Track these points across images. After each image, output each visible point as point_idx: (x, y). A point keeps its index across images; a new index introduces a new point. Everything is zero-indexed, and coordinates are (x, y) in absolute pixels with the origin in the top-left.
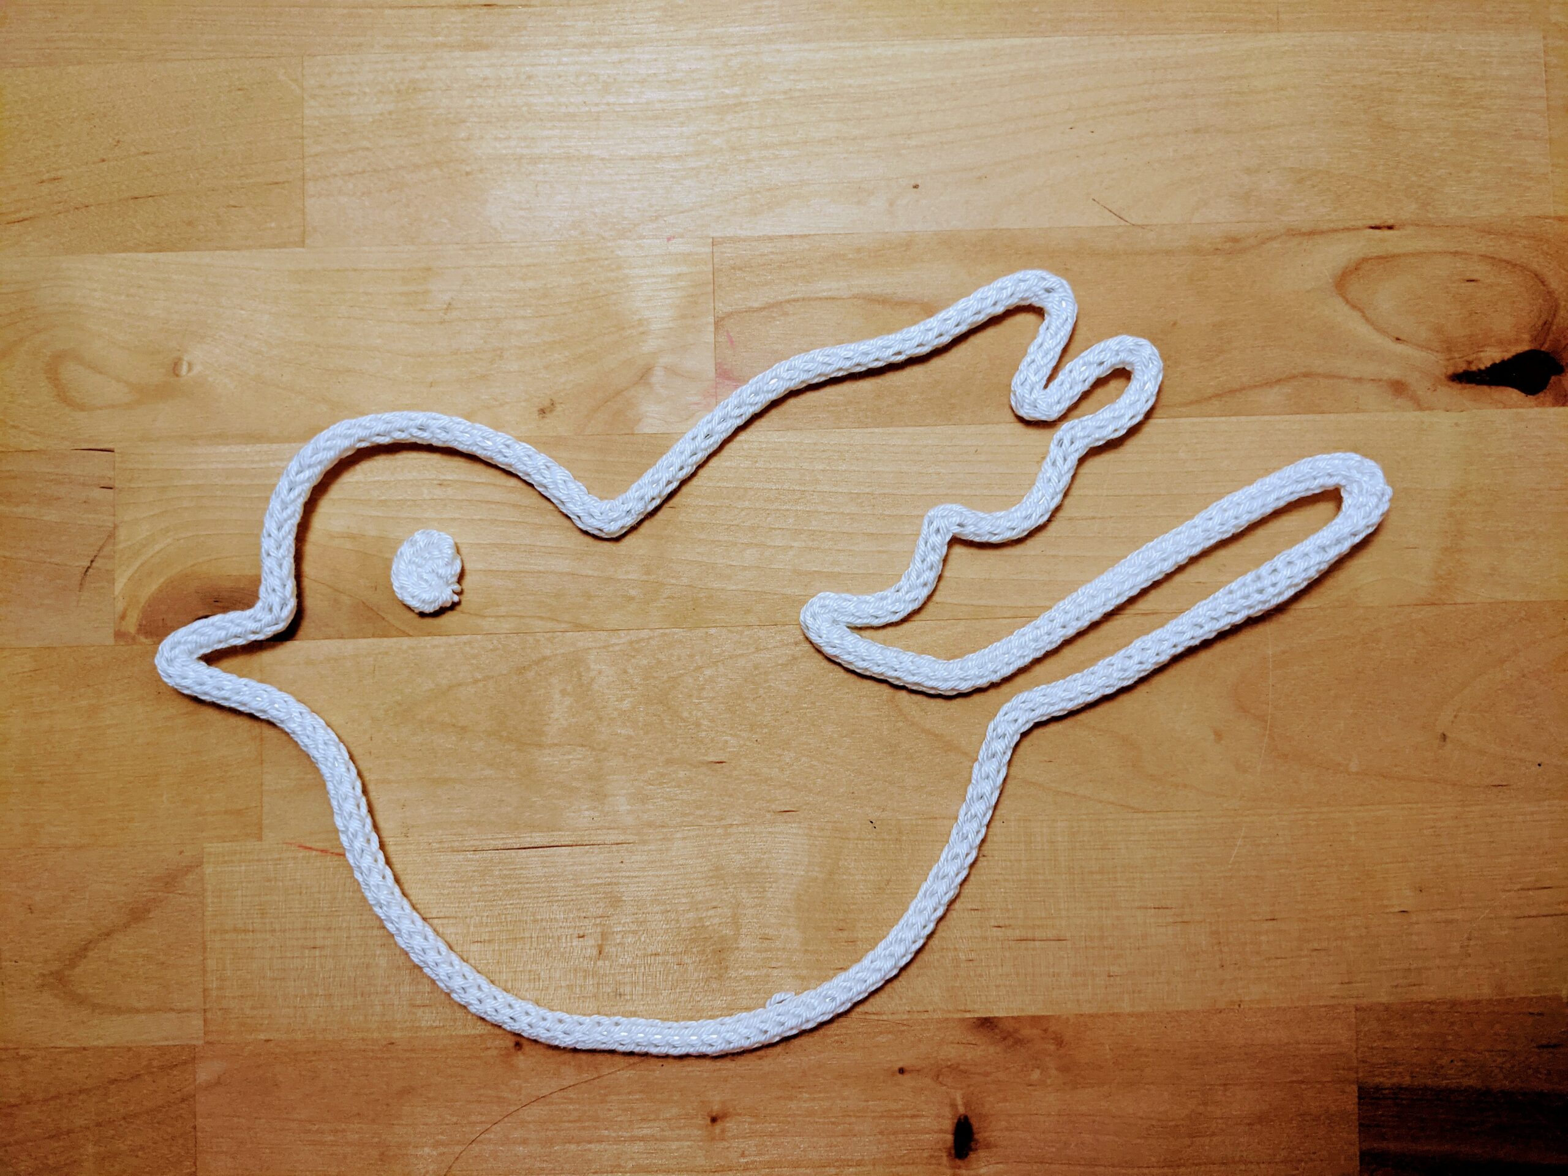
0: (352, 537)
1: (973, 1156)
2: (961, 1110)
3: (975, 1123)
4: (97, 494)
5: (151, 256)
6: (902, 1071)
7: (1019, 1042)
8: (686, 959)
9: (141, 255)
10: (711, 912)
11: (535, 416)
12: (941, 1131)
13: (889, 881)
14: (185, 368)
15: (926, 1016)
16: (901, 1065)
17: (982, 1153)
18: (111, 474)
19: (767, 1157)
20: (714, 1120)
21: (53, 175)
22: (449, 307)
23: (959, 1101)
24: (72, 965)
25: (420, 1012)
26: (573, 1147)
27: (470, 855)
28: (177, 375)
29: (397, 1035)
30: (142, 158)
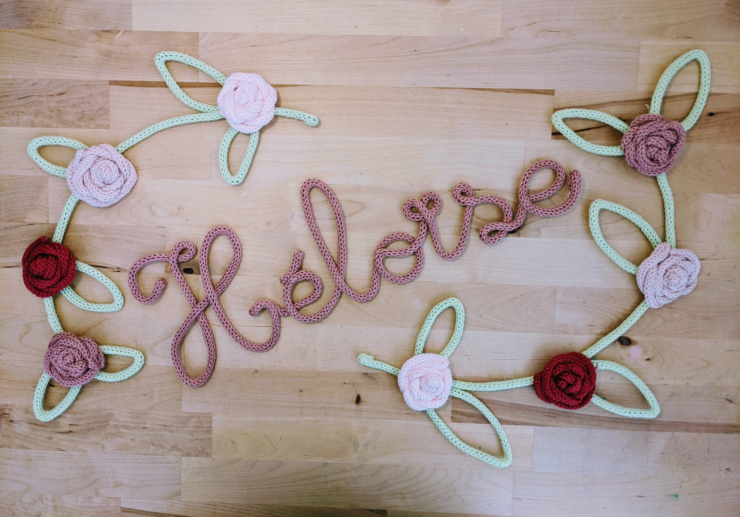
0: (221, 251)
1: (360, 404)
2: (358, 393)
3: (361, 397)
4: (161, 237)
5: (174, 180)
6: (345, 383)
7: (373, 379)
8: (296, 354)
9: (171, 180)
10: (303, 344)
11: (266, 225)
12: (354, 398)
13: (344, 340)
14: (181, 209)
15: (351, 371)
16: (345, 382)
17: (362, 403)
18: (164, 233)
19: (312, 401)
20: (301, 391)
21: (150, 158)
22: (246, 197)
23: (358, 391)
24: (154, 347)
25: (234, 362)
26: (268, 395)
27: (247, 327)
28: (180, 210)
29: (229, 367)
30: (172, 156)
